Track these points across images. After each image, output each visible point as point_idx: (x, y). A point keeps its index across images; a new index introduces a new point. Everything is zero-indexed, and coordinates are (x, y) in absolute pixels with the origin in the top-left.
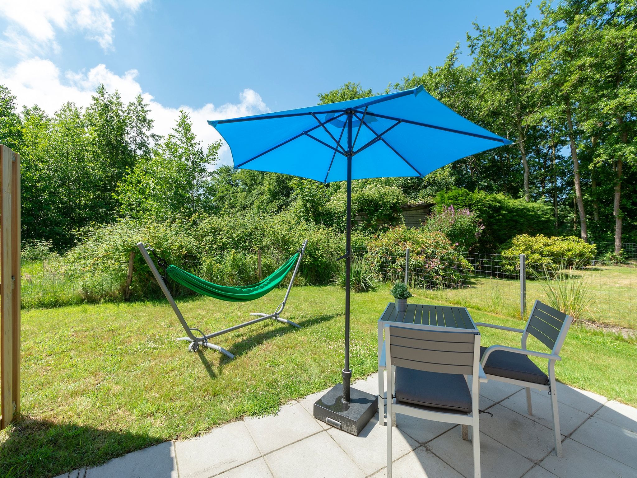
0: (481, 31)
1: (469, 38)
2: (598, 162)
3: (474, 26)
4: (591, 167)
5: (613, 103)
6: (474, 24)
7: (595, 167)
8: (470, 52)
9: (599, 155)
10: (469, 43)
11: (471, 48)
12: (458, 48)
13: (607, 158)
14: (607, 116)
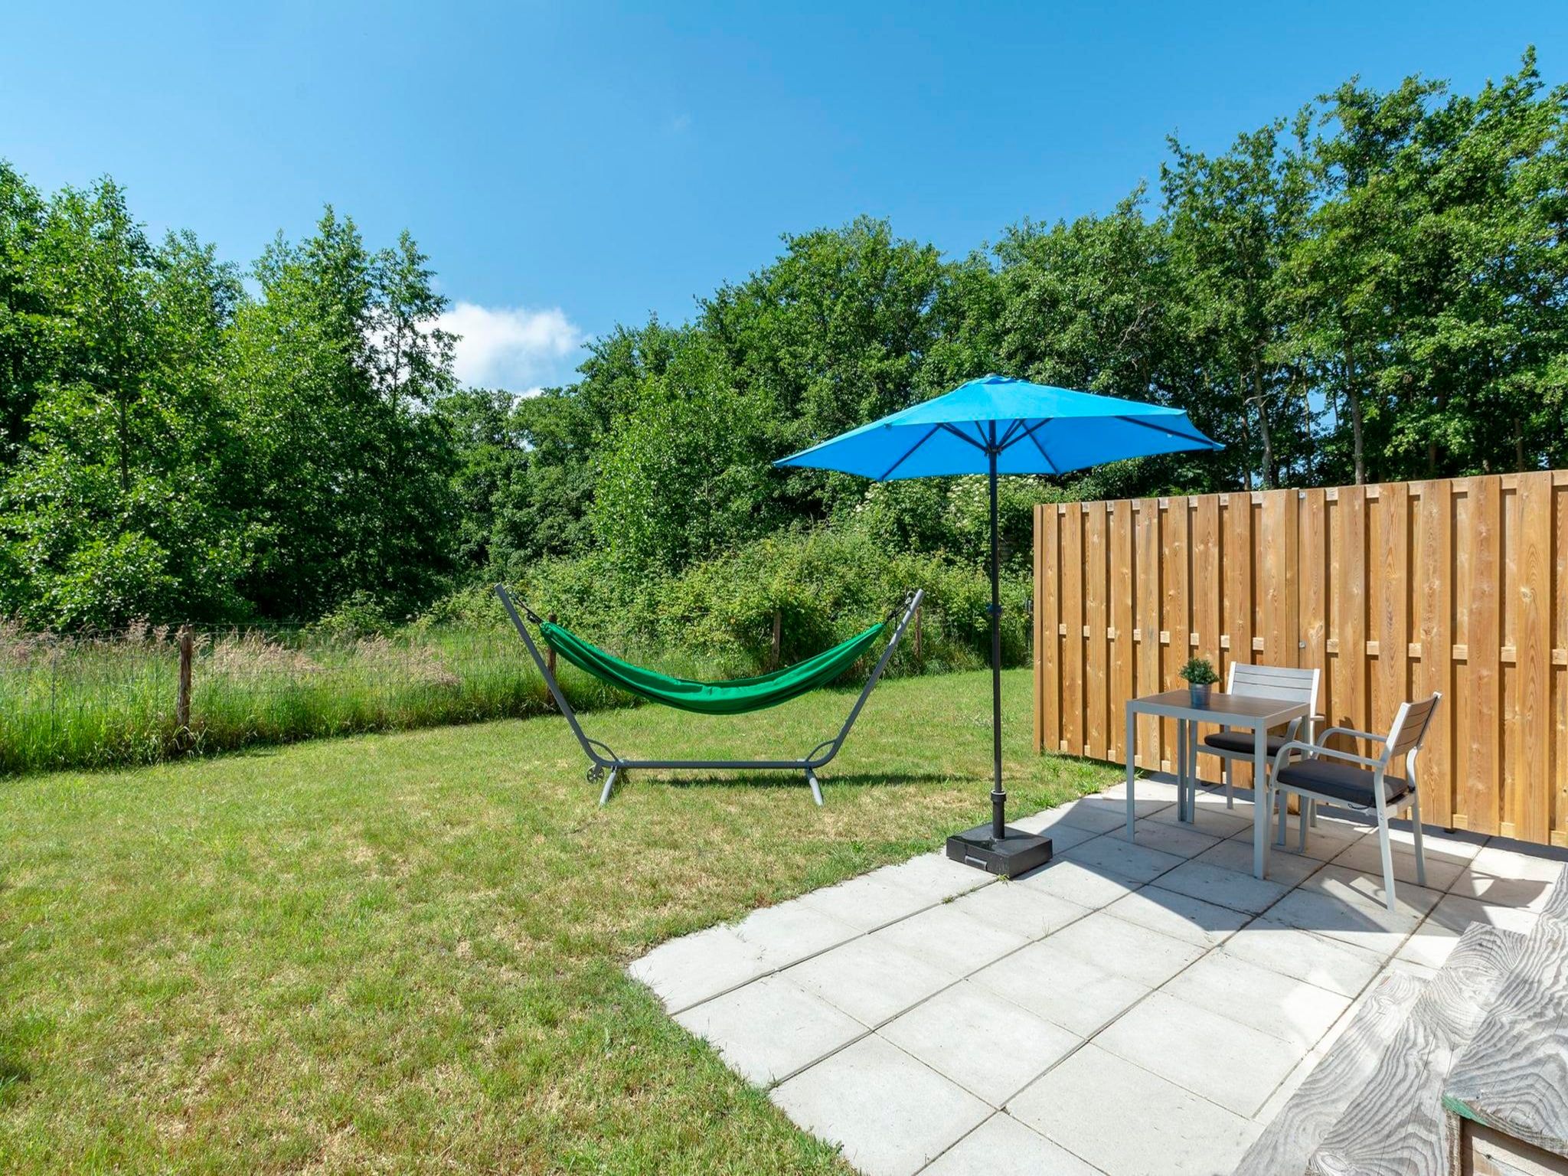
0: (1182, 156)
1: (1165, 173)
2: (1401, 444)
3: (1170, 144)
4: (1388, 452)
5: (1430, 343)
6: (1170, 140)
7: (1396, 452)
8: (1166, 202)
9: (1401, 431)
10: (1165, 183)
11: (1168, 194)
12: (1143, 191)
13: (1417, 437)
14: (1421, 365)
